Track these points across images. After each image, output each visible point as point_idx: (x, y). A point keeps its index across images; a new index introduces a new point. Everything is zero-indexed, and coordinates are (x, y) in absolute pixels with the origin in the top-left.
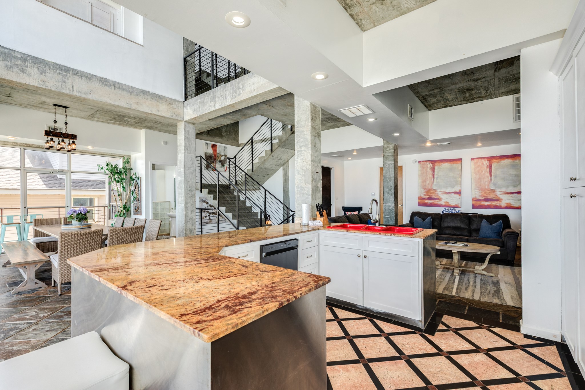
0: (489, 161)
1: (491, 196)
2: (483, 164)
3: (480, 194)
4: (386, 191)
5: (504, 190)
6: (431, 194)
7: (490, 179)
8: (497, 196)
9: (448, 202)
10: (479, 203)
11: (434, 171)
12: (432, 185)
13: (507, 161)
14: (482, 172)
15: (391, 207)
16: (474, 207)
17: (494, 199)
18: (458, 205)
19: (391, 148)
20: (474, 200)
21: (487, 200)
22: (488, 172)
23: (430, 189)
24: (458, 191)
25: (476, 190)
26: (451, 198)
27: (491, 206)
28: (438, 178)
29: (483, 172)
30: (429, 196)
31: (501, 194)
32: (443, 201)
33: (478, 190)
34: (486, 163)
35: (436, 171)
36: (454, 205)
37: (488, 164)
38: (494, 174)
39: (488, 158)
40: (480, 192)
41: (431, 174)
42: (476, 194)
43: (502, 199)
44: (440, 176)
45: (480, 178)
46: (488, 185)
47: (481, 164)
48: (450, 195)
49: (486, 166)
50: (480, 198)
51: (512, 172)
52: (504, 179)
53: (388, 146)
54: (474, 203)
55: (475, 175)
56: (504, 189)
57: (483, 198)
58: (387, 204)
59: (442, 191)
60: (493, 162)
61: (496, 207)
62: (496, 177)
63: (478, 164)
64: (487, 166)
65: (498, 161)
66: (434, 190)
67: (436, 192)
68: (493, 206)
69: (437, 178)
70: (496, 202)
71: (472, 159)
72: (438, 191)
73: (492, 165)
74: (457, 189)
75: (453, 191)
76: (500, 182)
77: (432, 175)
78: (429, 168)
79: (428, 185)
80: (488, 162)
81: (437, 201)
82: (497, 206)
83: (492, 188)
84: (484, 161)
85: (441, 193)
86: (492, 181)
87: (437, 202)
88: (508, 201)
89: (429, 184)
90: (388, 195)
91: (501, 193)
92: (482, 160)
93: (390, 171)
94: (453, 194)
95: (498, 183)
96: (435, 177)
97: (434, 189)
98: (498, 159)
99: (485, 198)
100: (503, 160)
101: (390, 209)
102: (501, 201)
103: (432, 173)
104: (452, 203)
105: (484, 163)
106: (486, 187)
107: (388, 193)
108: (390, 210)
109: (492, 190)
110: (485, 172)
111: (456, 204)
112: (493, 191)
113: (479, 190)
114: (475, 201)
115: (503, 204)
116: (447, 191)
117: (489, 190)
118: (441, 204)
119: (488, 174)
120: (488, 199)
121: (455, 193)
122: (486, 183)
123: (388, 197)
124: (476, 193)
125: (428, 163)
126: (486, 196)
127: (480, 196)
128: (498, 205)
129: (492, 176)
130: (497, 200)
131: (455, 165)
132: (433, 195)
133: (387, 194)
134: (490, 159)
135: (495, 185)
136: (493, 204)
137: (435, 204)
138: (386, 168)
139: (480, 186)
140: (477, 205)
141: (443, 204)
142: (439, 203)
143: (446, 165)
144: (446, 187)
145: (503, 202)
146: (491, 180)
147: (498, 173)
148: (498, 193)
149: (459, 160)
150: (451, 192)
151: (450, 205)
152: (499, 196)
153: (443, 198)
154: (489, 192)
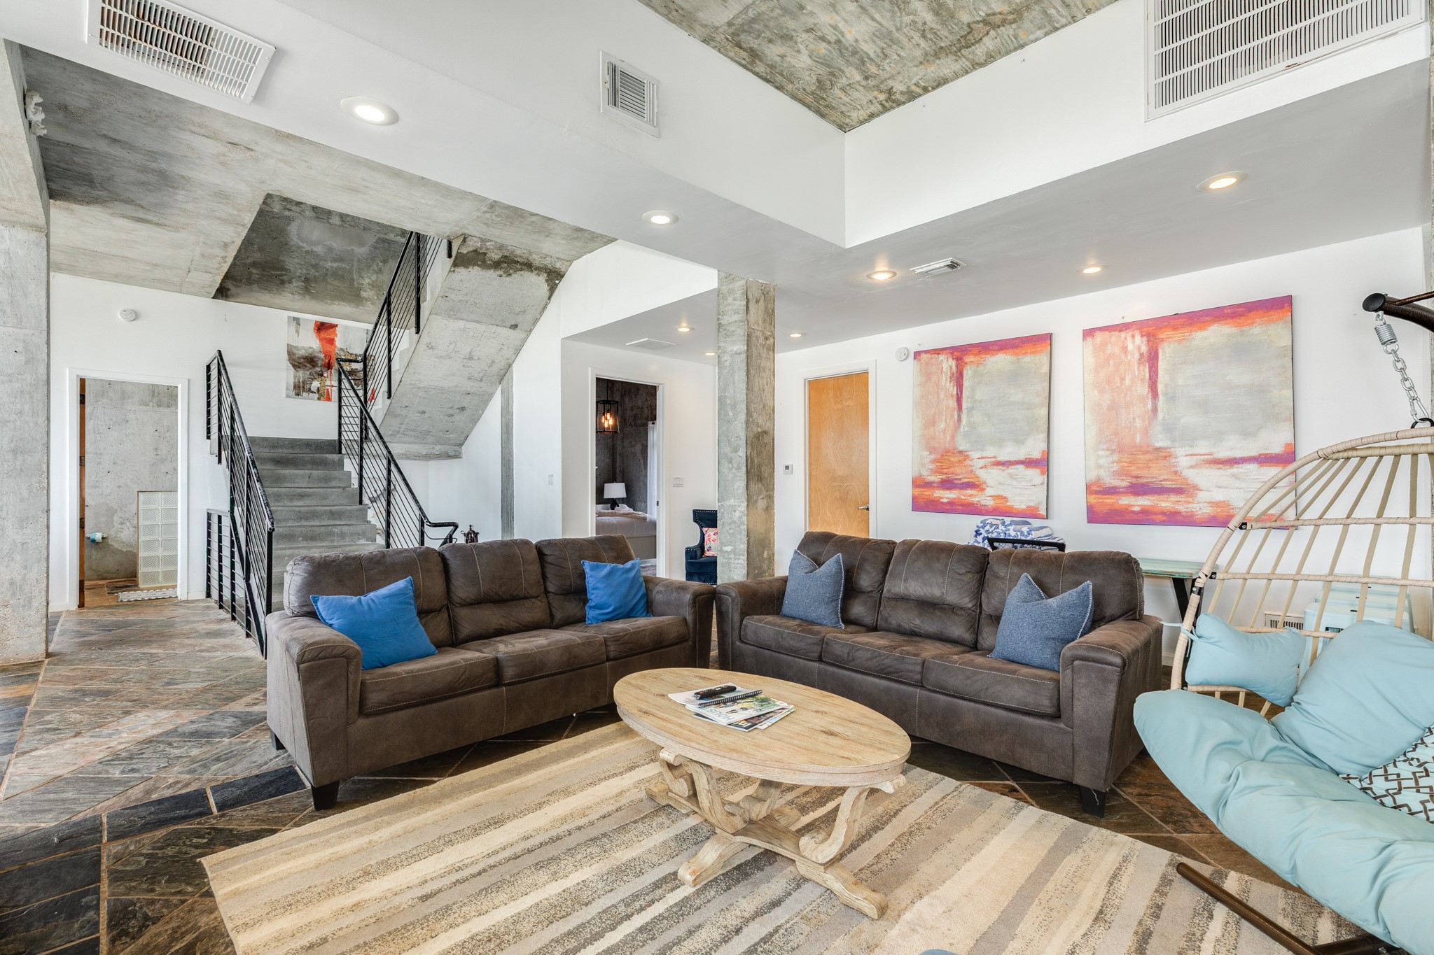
0: (1148, 335)
1: (1156, 473)
2: (1125, 349)
3: (1115, 467)
5: (1203, 451)
6: (952, 469)
7: (1150, 406)
8: (1176, 472)
9: (1004, 498)
10: (1110, 500)
11: (960, 386)
12: (953, 437)
13: (1216, 333)
14: (1123, 379)
16: (1095, 517)
17: (1168, 484)
18: (1037, 509)
20: (1095, 488)
21: (1138, 489)
22: (1143, 380)
23: (947, 451)
24: (1036, 455)
25: (1101, 453)
26: (1015, 483)
27: (1156, 514)
28: (973, 408)
29: (1128, 382)
30: (944, 477)
31: (1191, 467)
32: (989, 492)
33: (1108, 453)
34: (1137, 343)
35: (967, 383)
36: (1023, 507)
37: (1144, 349)
38: (1166, 386)
39: (1142, 325)
40: (1116, 457)
41: (952, 396)
42: (1100, 467)
43: (1196, 488)
44: (981, 401)
45: (1113, 407)
46: (1146, 432)
47: (1117, 351)
48: (1012, 470)
49: (1137, 356)
50: (1116, 483)
52: (1203, 405)
54: (1093, 499)
55: (1096, 392)
56: (1203, 448)
57: (1125, 484)
59: (984, 455)
60: (1162, 340)
62: (1172, 398)
63: (1109, 350)
64: (1142, 355)
65: (1179, 334)
66: (961, 452)
67: (968, 462)
68: (1163, 513)
69: (971, 410)
70: (1174, 498)
71: (1088, 333)
72: (975, 455)
73: (1160, 351)
74: (1034, 448)
75: (1022, 457)
76: (1191, 419)
77: (955, 399)
78: (946, 374)
79: (941, 436)
80: (1145, 339)
81: (969, 492)
82: (1178, 513)
83: (1158, 444)
84: (1129, 339)
85: (982, 462)
86: (1160, 415)
87: (971, 496)
88: (1219, 496)
89: (944, 431)
91: (1193, 463)
92: (1123, 334)
94: (1021, 467)
95: (1183, 421)
96: (965, 405)
97: (961, 448)
98: (1183, 326)
99: (1134, 480)
100: (1201, 329)
102: (1192, 496)
103: (955, 393)
104: (1019, 501)
105: (1130, 347)
106: (1138, 440)
109: (1158, 449)
110: (1132, 380)
111: (1032, 504)
112: (1163, 455)
113: (1113, 452)
114: (1097, 492)
115: (1201, 506)
116: (1003, 456)
117: (1146, 452)
118: (983, 503)
119: (1144, 389)
120: (1143, 485)
121: (1029, 463)
122: (1138, 423)
124: (1102, 461)
125: (942, 357)
126: (1135, 473)
127: (1116, 474)
128: (1182, 508)
129: (1161, 397)
130: (1178, 491)
131: (1027, 359)
132: (958, 470)
134: (1154, 328)
135: (1169, 429)
136: (1164, 504)
137: (963, 505)
139: (1116, 434)
140: (1105, 509)
141: (990, 503)
142: (975, 500)
143: (1000, 361)
144: (1000, 443)
145: (1202, 496)
146: (1155, 409)
147: (1180, 382)
148: (1183, 461)
149: (1045, 340)
150: (1013, 458)
151: (1011, 507)
152: (1186, 473)
153: (989, 482)
154: (1147, 457)
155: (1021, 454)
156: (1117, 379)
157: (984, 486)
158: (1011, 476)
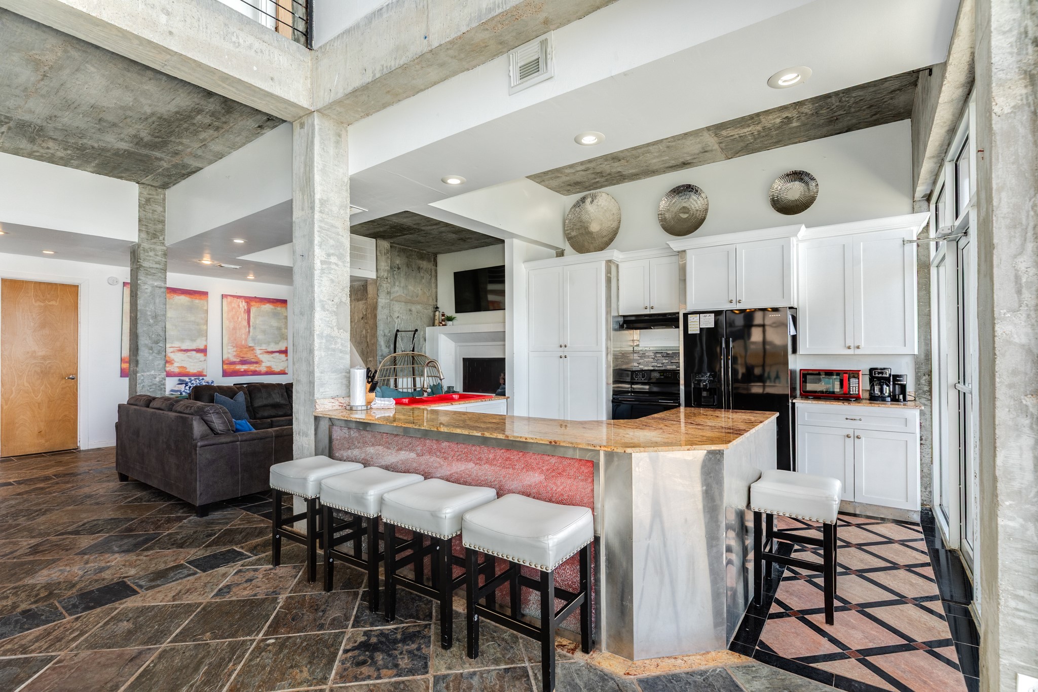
0: (247, 302)
1: (249, 356)
2: (239, 306)
3: (235, 353)
4: (146, 345)
5: (264, 348)
7: (247, 330)
8: (256, 356)
9: (185, 368)
10: (232, 367)
13: (268, 307)
14: (238, 318)
15: (157, 379)
16: (226, 374)
17: (253, 360)
18: (202, 372)
19: (160, 253)
20: (226, 362)
21: (243, 362)
22: (245, 320)
24: (202, 347)
25: (229, 347)
26: (190, 360)
27: (248, 371)
29: (240, 319)
31: (261, 354)
32: (176, 364)
34: (243, 305)
36: (195, 371)
37: (246, 307)
38: (253, 323)
39: (245, 298)
40: (235, 349)
42: (229, 353)
43: (262, 361)
44: (171, 318)
45: (234, 329)
46: (246, 340)
47: (236, 306)
48: (189, 354)
49: (243, 310)
50: (235, 360)
51: (274, 323)
52: (264, 332)
53: (152, 246)
54: (225, 367)
55: (228, 322)
56: (264, 347)
57: (238, 360)
58: (148, 373)
59: (173, 345)
60: (252, 306)
61: (255, 373)
62: (255, 328)
63: (233, 305)
64: (245, 310)
65: (257, 304)
68: (251, 371)
70: (255, 365)
71: (223, 296)
73: (251, 309)
74: (200, 344)
75: (194, 348)
76: (260, 336)
80: (246, 304)
82: (256, 371)
83: (250, 345)
84: (240, 303)
85: (172, 350)
86: (251, 334)
88: (268, 364)
90: (150, 353)
92: (238, 300)
93: (157, 301)
94: (194, 353)
95: (258, 337)
98: (258, 302)
99: (241, 359)
100: (264, 304)
101: (155, 384)
102: (261, 364)
104: (193, 369)
105: (241, 306)
106: (243, 343)
107: (151, 349)
108: (154, 387)
109: (250, 347)
111: (199, 370)
112: (252, 349)
113: (234, 347)
114: (227, 364)
115: (263, 368)
116: (184, 347)
118: (172, 370)
119: (245, 323)
120: (246, 360)
121: (198, 351)
122: (243, 336)
123: (151, 358)
124: (229, 351)
126: (242, 356)
127: (235, 356)
128: (257, 369)
129: (251, 327)
130: (256, 363)
131: (197, 301)
133: (147, 351)
134: (249, 300)
135: (254, 340)
136: (252, 368)
138: (146, 293)
139: (235, 340)
140: (231, 371)
141: (177, 370)
143: (183, 299)
144: (182, 340)
145: (264, 364)
146: (249, 332)
147: (257, 322)
148: (258, 352)
149: (204, 294)
150: (190, 348)
151: (189, 372)
152: (260, 356)
153: (176, 360)
154: (246, 349)
155: (194, 346)
156: (236, 318)
157: (173, 362)
158: (188, 357)
